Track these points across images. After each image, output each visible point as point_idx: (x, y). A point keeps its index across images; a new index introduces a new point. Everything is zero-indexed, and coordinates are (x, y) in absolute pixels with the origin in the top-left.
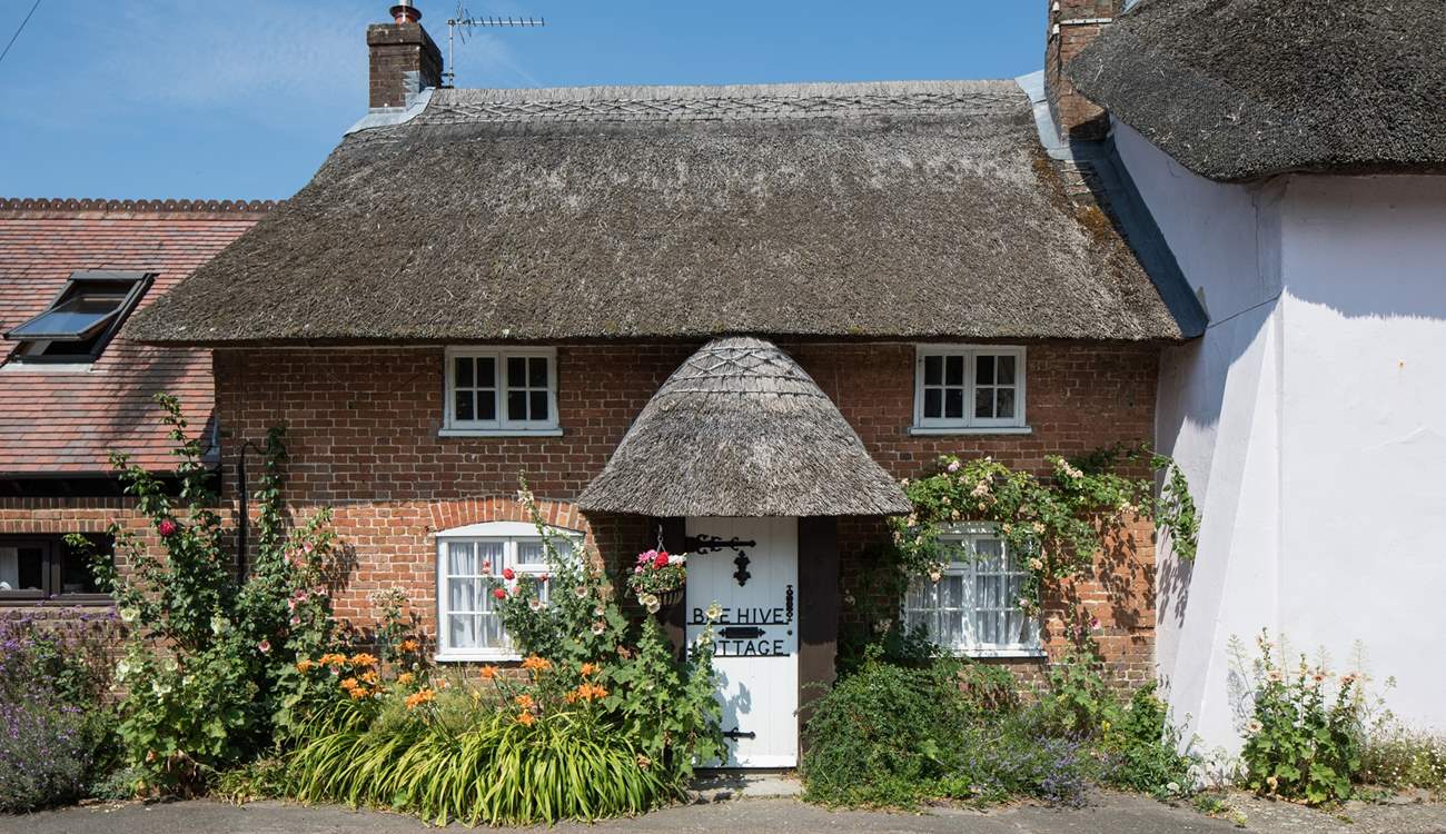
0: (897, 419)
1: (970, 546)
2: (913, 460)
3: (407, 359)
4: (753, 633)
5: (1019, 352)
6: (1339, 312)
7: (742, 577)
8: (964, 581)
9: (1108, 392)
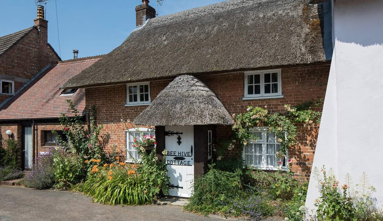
0: (239, 95)
1: (264, 135)
2: (244, 108)
3: (118, 88)
4: (182, 159)
5: (279, 71)
6: (360, 45)
7: (179, 143)
8: (262, 145)
9: (312, 82)
